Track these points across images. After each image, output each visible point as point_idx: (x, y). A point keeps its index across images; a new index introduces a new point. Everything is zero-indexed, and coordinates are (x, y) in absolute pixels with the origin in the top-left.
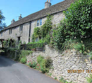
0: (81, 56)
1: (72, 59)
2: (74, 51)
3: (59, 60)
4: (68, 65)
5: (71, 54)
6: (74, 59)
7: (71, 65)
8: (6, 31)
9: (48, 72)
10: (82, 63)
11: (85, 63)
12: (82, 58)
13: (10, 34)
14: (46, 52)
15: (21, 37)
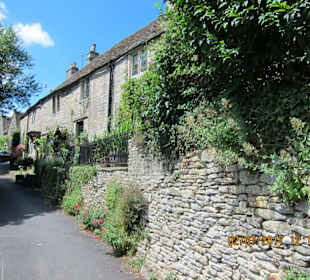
0: (239, 183)
1: (207, 198)
2: (212, 158)
3: (165, 200)
4: (195, 223)
5: (202, 172)
6: (212, 197)
7: (203, 222)
8: (45, 105)
9: (136, 251)
10: (243, 218)
11: (257, 216)
12: (242, 188)
13: (54, 112)
14: (129, 168)
15: (85, 121)
